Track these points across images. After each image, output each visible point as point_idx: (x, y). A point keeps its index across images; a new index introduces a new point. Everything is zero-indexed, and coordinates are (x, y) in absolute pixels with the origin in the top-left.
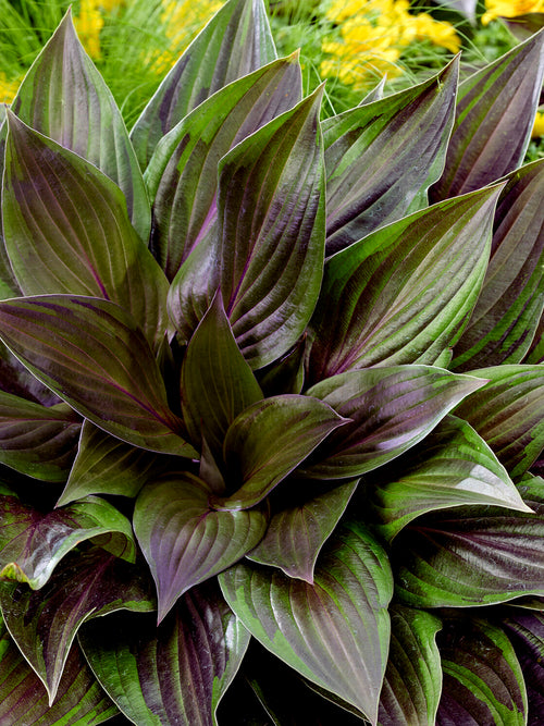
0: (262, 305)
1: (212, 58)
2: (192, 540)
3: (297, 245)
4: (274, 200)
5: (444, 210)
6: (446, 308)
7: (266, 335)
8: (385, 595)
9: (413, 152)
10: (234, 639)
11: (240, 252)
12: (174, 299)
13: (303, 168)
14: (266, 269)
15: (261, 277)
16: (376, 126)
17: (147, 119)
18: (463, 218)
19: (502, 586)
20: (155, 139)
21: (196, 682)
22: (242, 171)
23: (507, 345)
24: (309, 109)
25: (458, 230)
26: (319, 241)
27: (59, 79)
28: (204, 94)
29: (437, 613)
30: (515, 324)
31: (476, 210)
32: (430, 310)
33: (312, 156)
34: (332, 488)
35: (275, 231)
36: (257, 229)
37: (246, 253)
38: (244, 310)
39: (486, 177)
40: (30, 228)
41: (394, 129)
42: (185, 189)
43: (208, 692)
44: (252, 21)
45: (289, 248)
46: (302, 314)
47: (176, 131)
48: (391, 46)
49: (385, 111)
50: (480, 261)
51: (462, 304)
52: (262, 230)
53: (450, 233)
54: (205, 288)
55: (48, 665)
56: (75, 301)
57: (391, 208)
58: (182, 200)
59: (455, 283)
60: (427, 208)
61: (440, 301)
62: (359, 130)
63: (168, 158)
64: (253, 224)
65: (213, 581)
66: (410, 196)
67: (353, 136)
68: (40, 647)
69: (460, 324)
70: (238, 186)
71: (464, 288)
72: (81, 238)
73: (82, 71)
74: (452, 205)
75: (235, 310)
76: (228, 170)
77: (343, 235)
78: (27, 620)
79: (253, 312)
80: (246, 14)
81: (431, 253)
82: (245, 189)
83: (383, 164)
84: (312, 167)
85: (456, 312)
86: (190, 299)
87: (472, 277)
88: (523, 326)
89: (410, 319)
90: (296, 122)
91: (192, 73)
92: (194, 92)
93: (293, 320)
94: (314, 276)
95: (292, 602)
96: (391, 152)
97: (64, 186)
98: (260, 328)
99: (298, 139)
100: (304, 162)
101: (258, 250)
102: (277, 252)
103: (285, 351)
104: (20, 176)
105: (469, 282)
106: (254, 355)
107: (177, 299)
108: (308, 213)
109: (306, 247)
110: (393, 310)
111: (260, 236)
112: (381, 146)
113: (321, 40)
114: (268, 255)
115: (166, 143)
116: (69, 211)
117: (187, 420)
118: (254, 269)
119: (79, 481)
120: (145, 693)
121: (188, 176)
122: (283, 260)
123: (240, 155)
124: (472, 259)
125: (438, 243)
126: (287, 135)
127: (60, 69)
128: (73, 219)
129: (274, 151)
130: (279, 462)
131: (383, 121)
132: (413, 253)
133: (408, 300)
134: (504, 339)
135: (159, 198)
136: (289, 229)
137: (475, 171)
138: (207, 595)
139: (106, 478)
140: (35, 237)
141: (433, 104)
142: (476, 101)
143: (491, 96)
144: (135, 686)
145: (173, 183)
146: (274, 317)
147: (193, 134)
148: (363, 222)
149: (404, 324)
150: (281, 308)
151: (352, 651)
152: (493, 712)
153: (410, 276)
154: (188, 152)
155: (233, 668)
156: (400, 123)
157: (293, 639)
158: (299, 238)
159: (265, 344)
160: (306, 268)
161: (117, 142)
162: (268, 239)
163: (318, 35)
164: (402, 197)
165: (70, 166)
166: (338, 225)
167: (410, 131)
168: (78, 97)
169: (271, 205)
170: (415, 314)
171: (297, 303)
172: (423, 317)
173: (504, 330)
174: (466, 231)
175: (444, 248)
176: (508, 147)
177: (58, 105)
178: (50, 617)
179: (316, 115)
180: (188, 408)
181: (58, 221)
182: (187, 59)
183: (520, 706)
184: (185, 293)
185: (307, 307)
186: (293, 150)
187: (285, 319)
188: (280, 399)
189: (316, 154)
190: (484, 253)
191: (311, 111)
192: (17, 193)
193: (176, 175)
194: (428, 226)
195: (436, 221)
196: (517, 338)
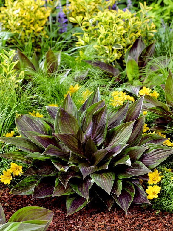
0: (98, 137)
1: (91, 100)
2: (88, 169)
7: (98, 141)
8: (114, 179)
9: (122, 115)
10: (92, 181)
12: (84, 136)
13: (104, 116)
14: (98, 131)
16: (116, 111)
17: (81, 109)
18: (129, 125)
19: (131, 175)
20: (82, 113)
21: (86, 188)
22: (95, 116)
23: (135, 144)
26: (106, 128)
27: (67, 103)
28: (90, 105)
29: (121, 179)
30: (137, 141)
32: (123, 139)
34: (107, 162)
35: (100, 125)
36: (97, 125)
37: (96, 129)
38: (95, 137)
39: (133, 119)
40: (63, 125)
41: (119, 111)
42: (86, 119)
43: (88, 189)
44: (98, 94)
45: (102, 128)
47: (85, 111)
48: (122, 100)
49: (117, 108)
53: (127, 128)
54: (89, 134)
55: (65, 184)
56: (70, 134)
57: (118, 123)
58: (86, 121)
60: (123, 124)
61: (125, 137)
62: (113, 111)
63: (84, 115)
65: (89, 175)
66: (121, 121)
67: (112, 112)
68: (64, 182)
70: (95, 118)
72: (71, 126)
73: (71, 102)
74: (127, 123)
75: (94, 138)
76: (93, 116)
77: (111, 127)
78: (62, 178)
79: (96, 138)
80: (97, 93)
82: (96, 119)
83: (117, 116)
86: (87, 136)
88: (138, 141)
90: (104, 109)
91: (88, 102)
92: (88, 105)
93: (102, 139)
95: (100, 178)
96: (118, 114)
97: (68, 118)
98: (97, 140)
99: (104, 112)
101: (97, 128)
104: (62, 117)
106: (96, 144)
107: (85, 136)
108: (105, 122)
112: (117, 114)
113: (109, 99)
114: (99, 129)
115: (84, 113)
116: (69, 122)
117: (86, 154)
119: (71, 161)
120: (79, 190)
121: (87, 118)
122: (101, 130)
123: (95, 114)
126: (102, 111)
127: (67, 101)
128: (69, 123)
129: (100, 113)
130: (99, 159)
131: (117, 110)
133: (120, 137)
134: (135, 143)
135: (82, 121)
136: (102, 125)
137: (132, 119)
138: (88, 177)
139: (74, 161)
140: (64, 126)
141: (125, 107)
142: (132, 107)
143: (134, 107)
144: (77, 189)
145: (85, 119)
146: (100, 138)
147: (88, 111)
148: (114, 125)
149: (119, 141)
151: (108, 185)
152: (130, 193)
154: (87, 114)
155: (92, 185)
156: (120, 110)
157: (100, 182)
158: (104, 126)
159: (98, 143)
160: (105, 131)
161: (76, 112)
162: (99, 127)
163: (109, 98)
164: (120, 121)
165: (69, 115)
166: (110, 125)
167: (121, 111)
168: (70, 105)
169: (100, 121)
170: (121, 139)
173: (135, 142)
176: (137, 115)
177: (67, 107)
178: (65, 178)
180: (86, 152)
181: (67, 124)
182: (87, 100)
183: (134, 192)
184: (86, 135)
185: (104, 137)
188: (100, 150)
189: (106, 114)
191: (106, 107)
192: (61, 119)
193: (85, 118)
194: (124, 126)
195: (125, 126)
196: (137, 143)
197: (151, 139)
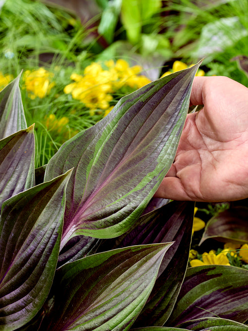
0: (14, 293)
3: (40, 263)
4: (31, 232)
5: (133, 251)
6: (122, 312)
7: (13, 312)
11: (6, 259)
13: (51, 217)
14: (19, 273)
15: (16, 277)
18: (144, 258)
22: (16, 211)
24: (61, 183)
25: (140, 266)
31: (152, 256)
32: (113, 311)
33: (58, 211)
35: (28, 250)
36: (19, 247)
37: (10, 260)
45: (35, 263)
46: (36, 305)
50: (147, 288)
51: (131, 312)
52: (22, 248)
53: (135, 266)
59: (131, 298)
61: (120, 307)
64: (17, 244)
69: (128, 324)
70: (12, 220)
71: (135, 302)
74: (139, 249)
76: (7, 209)
79: (8, 297)
81: (122, 276)
82: (16, 222)
84: (56, 218)
85: (127, 316)
87: (141, 297)
89: (101, 313)
90: (52, 189)
93: (30, 307)
94: (47, 283)
99: (51, 199)
100: (53, 214)
101: (17, 260)
102: (27, 264)
103: (22, 325)
105: (138, 299)
108: (49, 245)
109: (45, 265)
110: (94, 305)
111: (20, 252)
114: (22, 265)
118: (12, 271)
122: (30, 270)
124: (144, 284)
125: (127, 271)
126: (46, 196)
129: (37, 203)
132: (112, 274)
133: (103, 302)
136: (36, 252)
146: (20, 302)
149: (97, 315)
150: (25, 298)
153: (107, 287)
158: (42, 259)
160: (43, 278)
162: (24, 255)
169: (30, 235)
170: (104, 311)
171: (35, 297)
172: (108, 314)
174: (145, 267)
175: (130, 274)
179: (64, 187)
185: (40, 301)
186: (48, 205)
187: (26, 305)
189: (60, 210)
190: (151, 283)
194: (123, 259)
195: (128, 257)
196: (164, 307)
197: (218, 283)
